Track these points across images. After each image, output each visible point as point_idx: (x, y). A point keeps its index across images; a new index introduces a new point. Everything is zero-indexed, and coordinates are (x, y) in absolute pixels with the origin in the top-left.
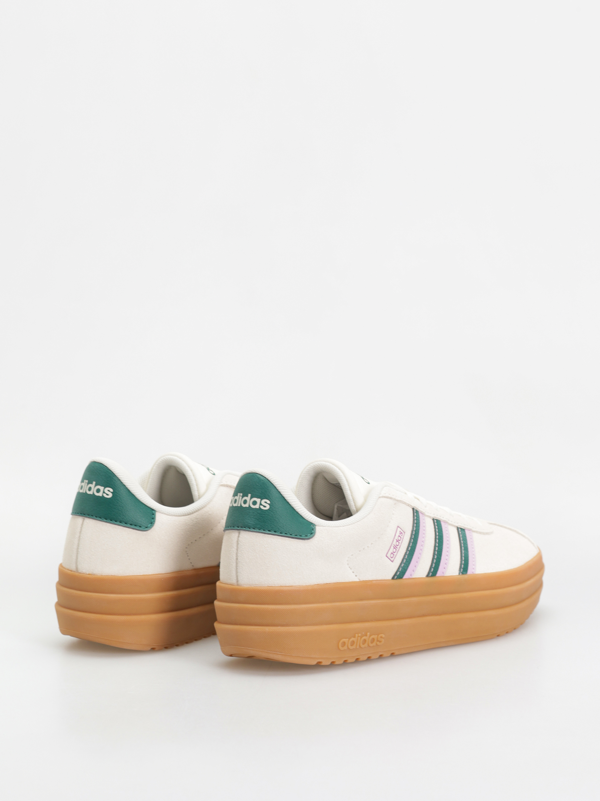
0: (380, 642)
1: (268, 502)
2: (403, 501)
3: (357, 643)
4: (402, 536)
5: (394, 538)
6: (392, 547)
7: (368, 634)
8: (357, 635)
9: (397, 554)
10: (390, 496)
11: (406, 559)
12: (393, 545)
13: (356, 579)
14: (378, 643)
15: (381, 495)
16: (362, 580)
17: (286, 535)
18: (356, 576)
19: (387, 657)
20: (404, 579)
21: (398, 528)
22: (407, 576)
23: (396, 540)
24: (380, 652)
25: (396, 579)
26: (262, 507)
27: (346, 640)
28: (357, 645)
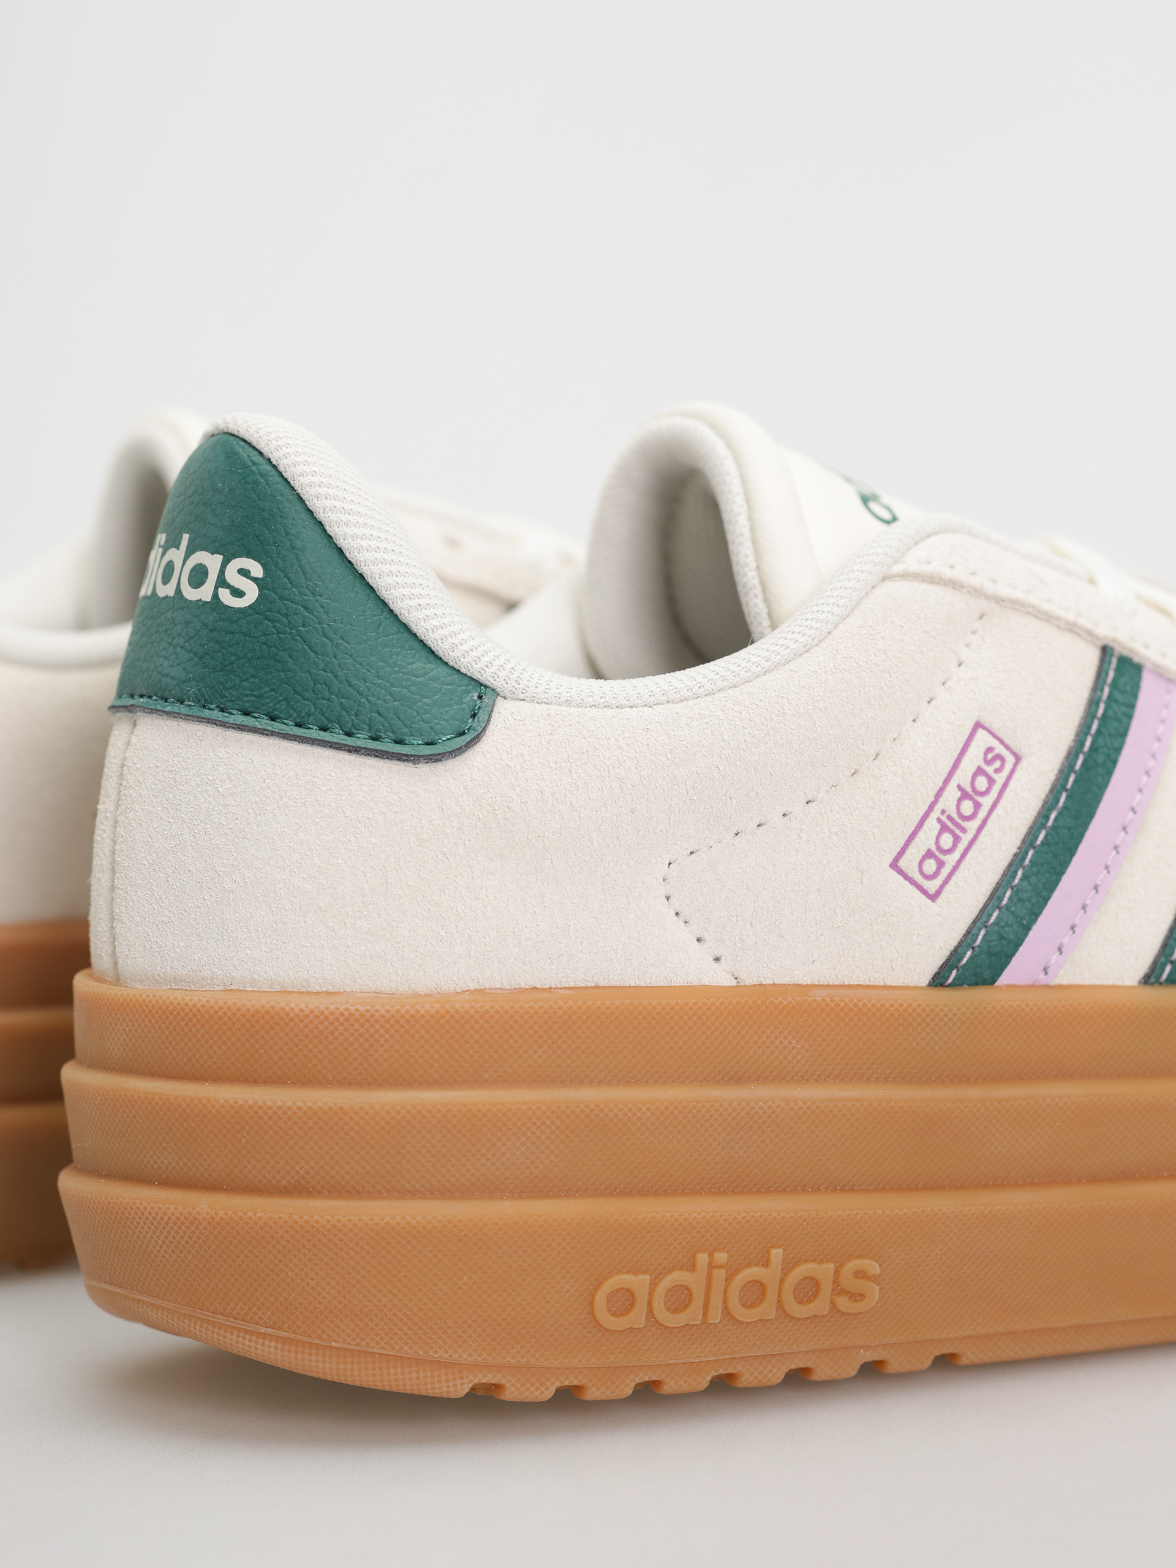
0: (856, 1296)
1: (257, 570)
2: (1033, 607)
3: (707, 1295)
4: (997, 771)
5: (946, 782)
6: (932, 826)
7: (777, 1254)
8: (703, 1258)
9: (959, 862)
10: (948, 573)
11: (1017, 891)
12: (936, 813)
13: (719, 976)
14: (843, 1303)
15: (898, 569)
16: (749, 982)
17: (323, 735)
18: (717, 959)
19: (907, 1377)
20: (999, 987)
21: (980, 731)
22: (1017, 971)
23: (959, 787)
24: (867, 1347)
25: (953, 985)
26: (225, 596)
27: (639, 1282)
28: (706, 1306)
